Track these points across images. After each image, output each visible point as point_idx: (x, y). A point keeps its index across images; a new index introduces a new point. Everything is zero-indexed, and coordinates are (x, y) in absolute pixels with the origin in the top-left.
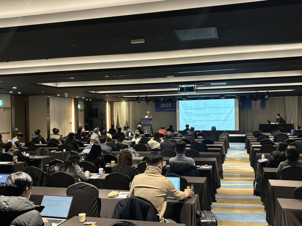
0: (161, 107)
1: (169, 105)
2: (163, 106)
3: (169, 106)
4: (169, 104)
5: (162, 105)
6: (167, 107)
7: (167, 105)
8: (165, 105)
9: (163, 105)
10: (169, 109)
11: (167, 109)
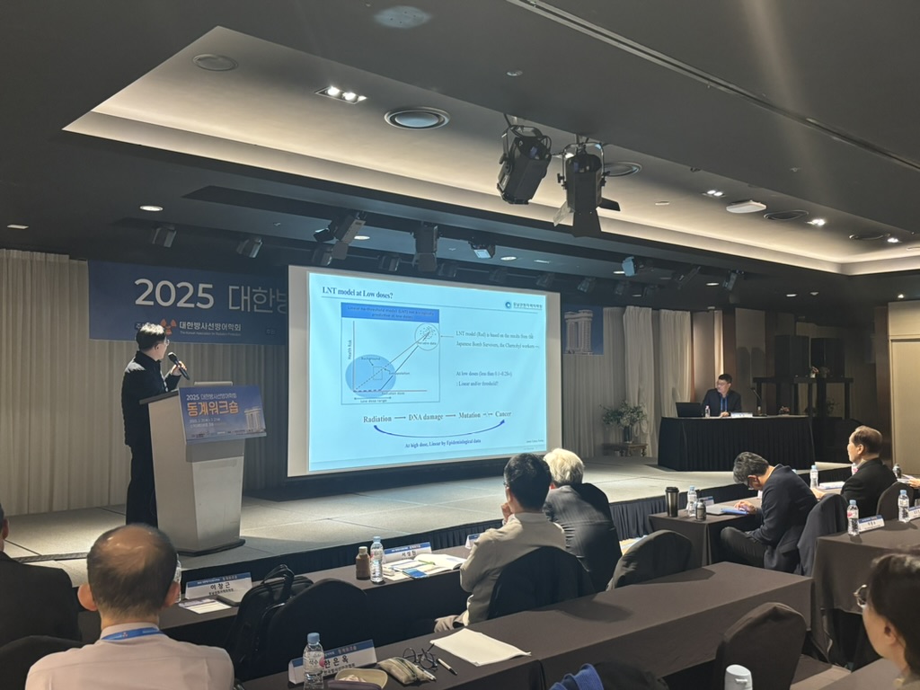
0: (139, 301)
1: (200, 294)
2: (151, 297)
3: (194, 298)
4: (201, 286)
5: (145, 287)
6: (181, 304)
7: (181, 292)
8: (165, 291)
9: (151, 290)
10: (197, 325)
11: (183, 325)
